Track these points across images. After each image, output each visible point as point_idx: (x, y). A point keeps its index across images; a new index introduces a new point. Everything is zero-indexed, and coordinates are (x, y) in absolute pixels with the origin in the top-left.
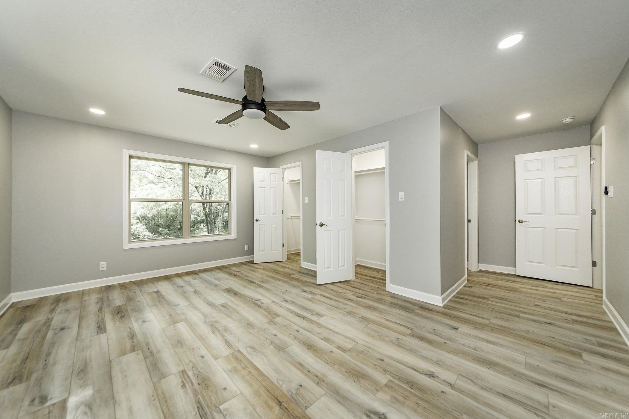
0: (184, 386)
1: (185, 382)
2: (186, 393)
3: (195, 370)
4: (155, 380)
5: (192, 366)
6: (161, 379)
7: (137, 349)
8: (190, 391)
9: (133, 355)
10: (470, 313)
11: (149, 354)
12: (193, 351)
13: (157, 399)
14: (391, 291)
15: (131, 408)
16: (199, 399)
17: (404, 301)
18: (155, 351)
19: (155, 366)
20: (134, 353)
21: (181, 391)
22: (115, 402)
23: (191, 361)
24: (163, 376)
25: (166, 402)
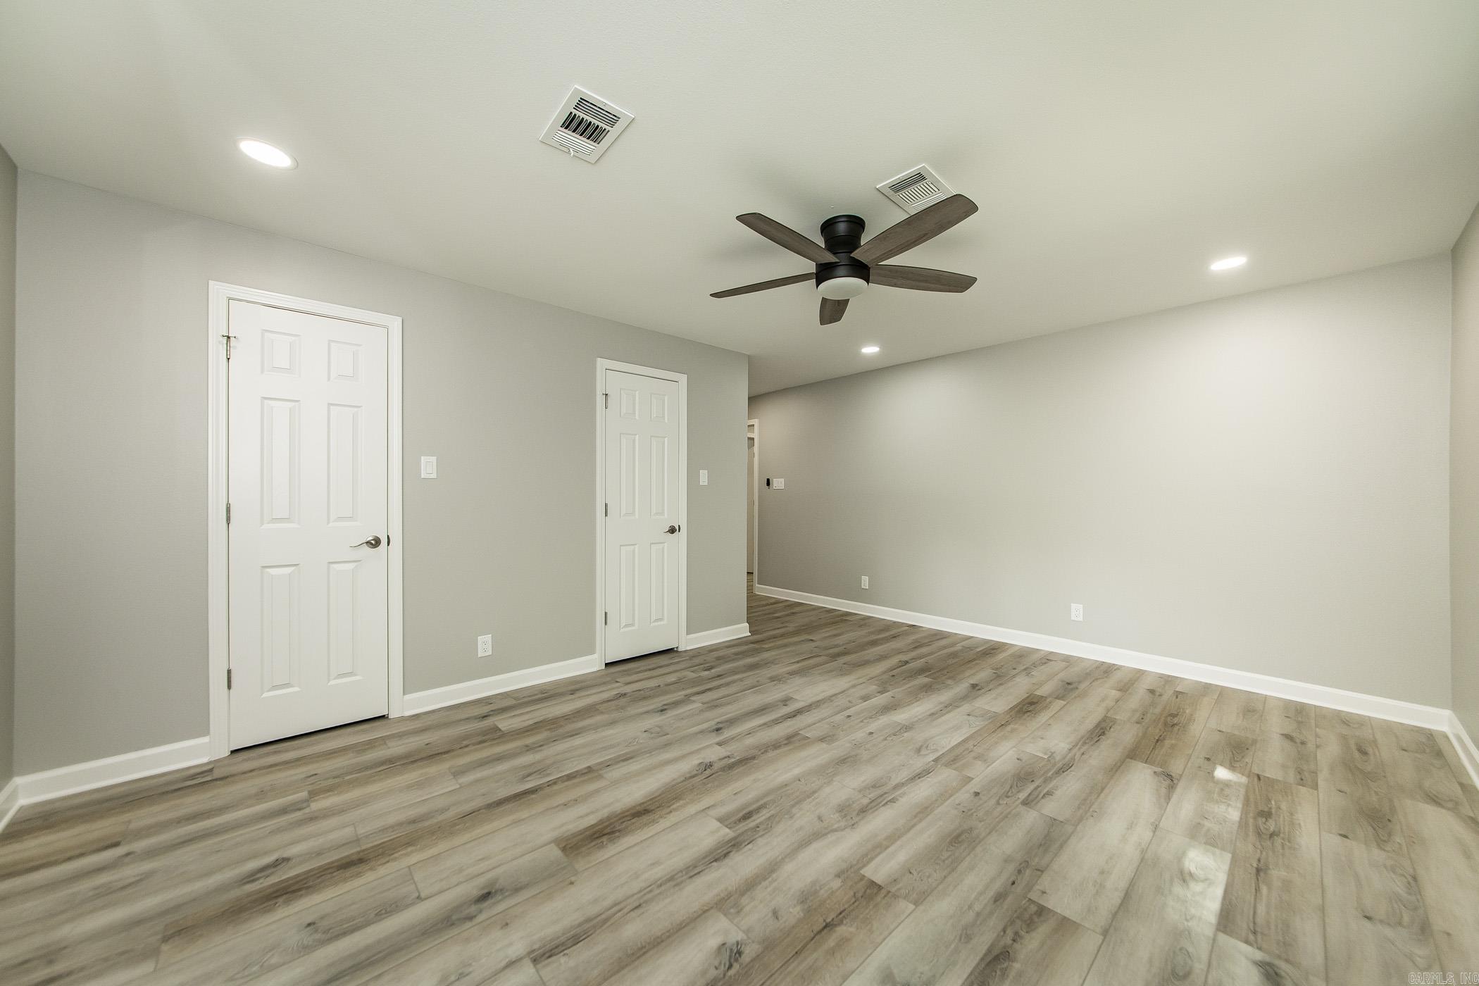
0: (1049, 793)
1: (1042, 794)
2: (1056, 788)
3: (1012, 792)
4: (1069, 828)
5: (1005, 798)
6: (1062, 822)
7: (1032, 906)
8: (1051, 785)
9: (1050, 903)
10: (771, 628)
11: (1028, 872)
12: (969, 810)
13: (1091, 810)
14: (688, 648)
15: (1128, 829)
16: (1052, 774)
17: (728, 647)
18: (1011, 868)
19: (1045, 843)
20: (1045, 905)
21: (1058, 793)
22: (1144, 852)
23: (998, 803)
24: (1053, 822)
25: (1085, 800)
